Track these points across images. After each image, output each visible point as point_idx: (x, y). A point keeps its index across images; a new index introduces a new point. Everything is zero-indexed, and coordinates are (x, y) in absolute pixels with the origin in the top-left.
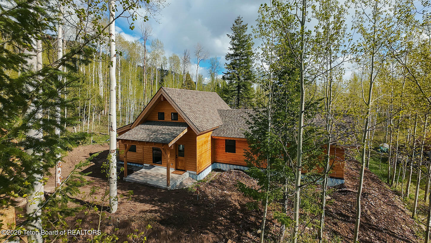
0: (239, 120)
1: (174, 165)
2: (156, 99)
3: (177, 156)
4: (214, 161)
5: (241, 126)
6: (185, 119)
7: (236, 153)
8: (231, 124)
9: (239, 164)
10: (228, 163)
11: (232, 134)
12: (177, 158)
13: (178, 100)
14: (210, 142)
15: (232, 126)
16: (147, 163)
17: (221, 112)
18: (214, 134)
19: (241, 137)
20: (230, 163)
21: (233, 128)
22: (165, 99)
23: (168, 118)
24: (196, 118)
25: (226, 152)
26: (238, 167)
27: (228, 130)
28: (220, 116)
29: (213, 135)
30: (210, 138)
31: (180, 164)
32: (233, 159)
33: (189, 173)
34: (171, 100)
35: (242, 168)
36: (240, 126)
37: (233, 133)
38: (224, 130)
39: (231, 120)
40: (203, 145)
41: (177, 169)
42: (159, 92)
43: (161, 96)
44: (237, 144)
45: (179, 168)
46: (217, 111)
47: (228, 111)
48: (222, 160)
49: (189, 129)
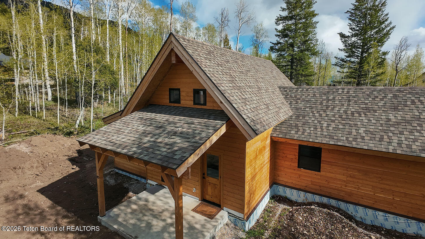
0: (328, 107)
1: (199, 192)
2: (162, 60)
3: (204, 174)
4: (274, 182)
5: (334, 119)
6: (221, 102)
7: (322, 173)
8: (311, 114)
9: (327, 194)
10: (302, 188)
11: (316, 135)
12: (204, 178)
13: (207, 61)
14: (268, 149)
15: (313, 119)
16: (154, 179)
17: (286, 91)
18: (277, 133)
19: (339, 144)
20: (307, 189)
21: (316, 122)
22: (179, 61)
23: (187, 101)
24: (245, 101)
25: (299, 167)
26: (325, 200)
27: (306, 126)
28: (286, 98)
29: (275, 135)
30: (268, 141)
31: (210, 190)
32: (315, 183)
33: (228, 213)
34: (191, 61)
35: (333, 202)
36: (332, 118)
37: (319, 133)
38: (296, 126)
39: (309, 105)
40: (259, 157)
41: (204, 200)
42: (167, 45)
43: (170, 53)
44: (324, 156)
45: (208, 198)
46: (278, 89)
47: (301, 90)
48: (290, 181)
49: (231, 124)
